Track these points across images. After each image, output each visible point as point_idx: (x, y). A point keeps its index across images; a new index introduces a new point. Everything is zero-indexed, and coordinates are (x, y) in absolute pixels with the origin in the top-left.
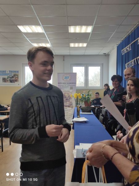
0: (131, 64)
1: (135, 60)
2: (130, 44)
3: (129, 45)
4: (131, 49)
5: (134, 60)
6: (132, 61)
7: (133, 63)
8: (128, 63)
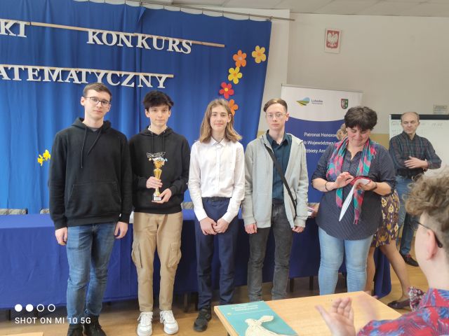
0: (31, 73)
1: (74, 74)
2: (23, 23)
3: (11, 22)
4: (22, 35)
5: (57, 69)
6: (45, 68)
7: (52, 76)
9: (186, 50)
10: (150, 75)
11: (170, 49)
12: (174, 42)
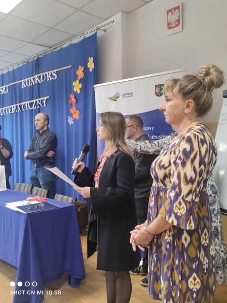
0: (9, 110)
1: (18, 106)
2: (7, 86)
3: (5, 86)
4: (8, 92)
5: (15, 106)
6: (12, 106)
7: (14, 109)
8: (3, 109)
9: (54, 77)
10: (40, 99)
11: (48, 80)
12: (49, 74)
